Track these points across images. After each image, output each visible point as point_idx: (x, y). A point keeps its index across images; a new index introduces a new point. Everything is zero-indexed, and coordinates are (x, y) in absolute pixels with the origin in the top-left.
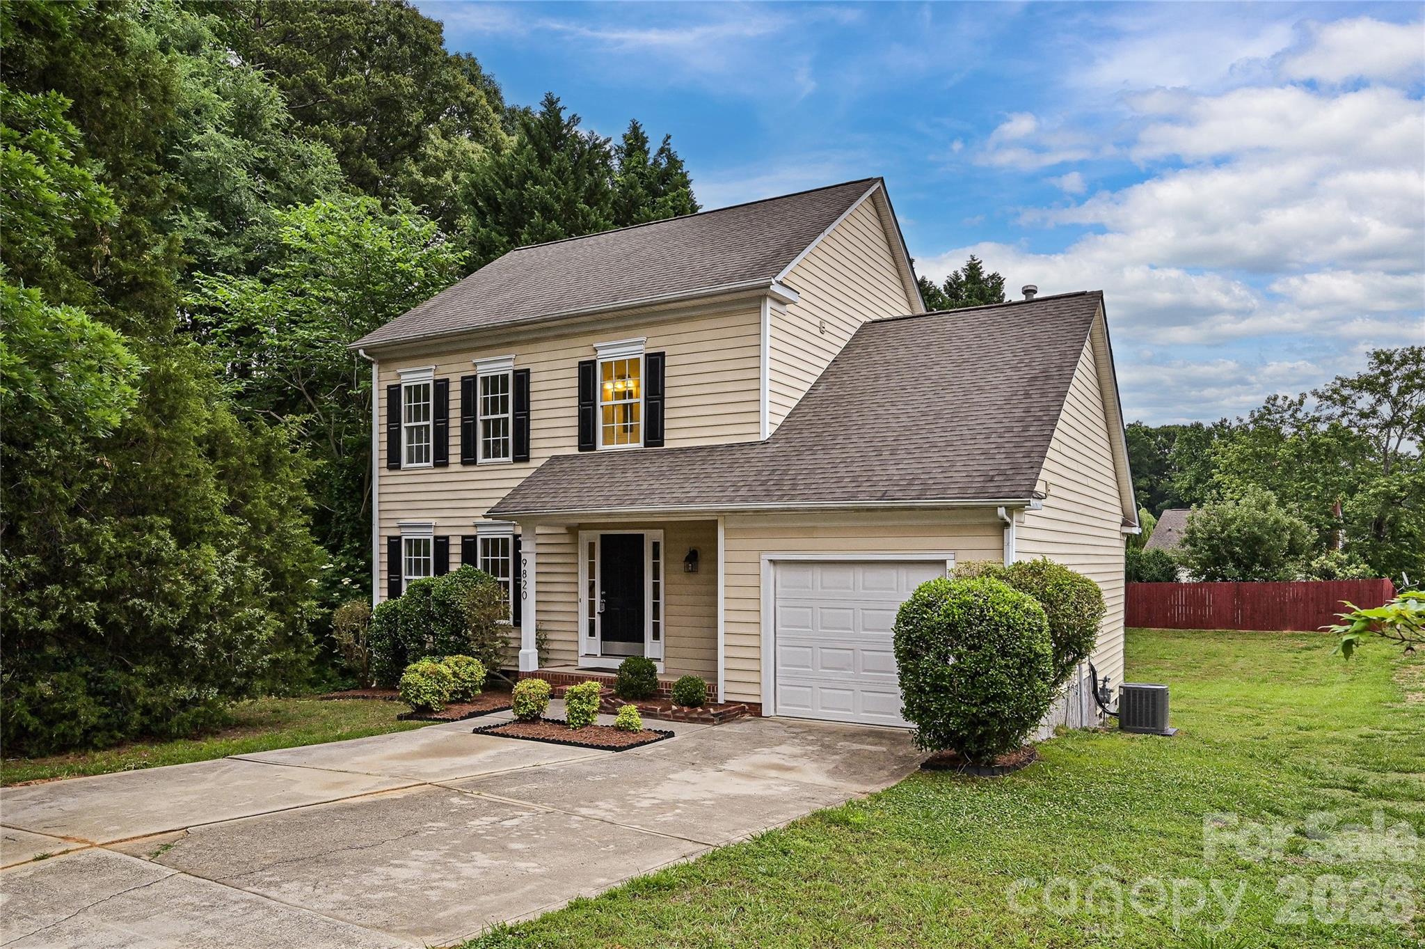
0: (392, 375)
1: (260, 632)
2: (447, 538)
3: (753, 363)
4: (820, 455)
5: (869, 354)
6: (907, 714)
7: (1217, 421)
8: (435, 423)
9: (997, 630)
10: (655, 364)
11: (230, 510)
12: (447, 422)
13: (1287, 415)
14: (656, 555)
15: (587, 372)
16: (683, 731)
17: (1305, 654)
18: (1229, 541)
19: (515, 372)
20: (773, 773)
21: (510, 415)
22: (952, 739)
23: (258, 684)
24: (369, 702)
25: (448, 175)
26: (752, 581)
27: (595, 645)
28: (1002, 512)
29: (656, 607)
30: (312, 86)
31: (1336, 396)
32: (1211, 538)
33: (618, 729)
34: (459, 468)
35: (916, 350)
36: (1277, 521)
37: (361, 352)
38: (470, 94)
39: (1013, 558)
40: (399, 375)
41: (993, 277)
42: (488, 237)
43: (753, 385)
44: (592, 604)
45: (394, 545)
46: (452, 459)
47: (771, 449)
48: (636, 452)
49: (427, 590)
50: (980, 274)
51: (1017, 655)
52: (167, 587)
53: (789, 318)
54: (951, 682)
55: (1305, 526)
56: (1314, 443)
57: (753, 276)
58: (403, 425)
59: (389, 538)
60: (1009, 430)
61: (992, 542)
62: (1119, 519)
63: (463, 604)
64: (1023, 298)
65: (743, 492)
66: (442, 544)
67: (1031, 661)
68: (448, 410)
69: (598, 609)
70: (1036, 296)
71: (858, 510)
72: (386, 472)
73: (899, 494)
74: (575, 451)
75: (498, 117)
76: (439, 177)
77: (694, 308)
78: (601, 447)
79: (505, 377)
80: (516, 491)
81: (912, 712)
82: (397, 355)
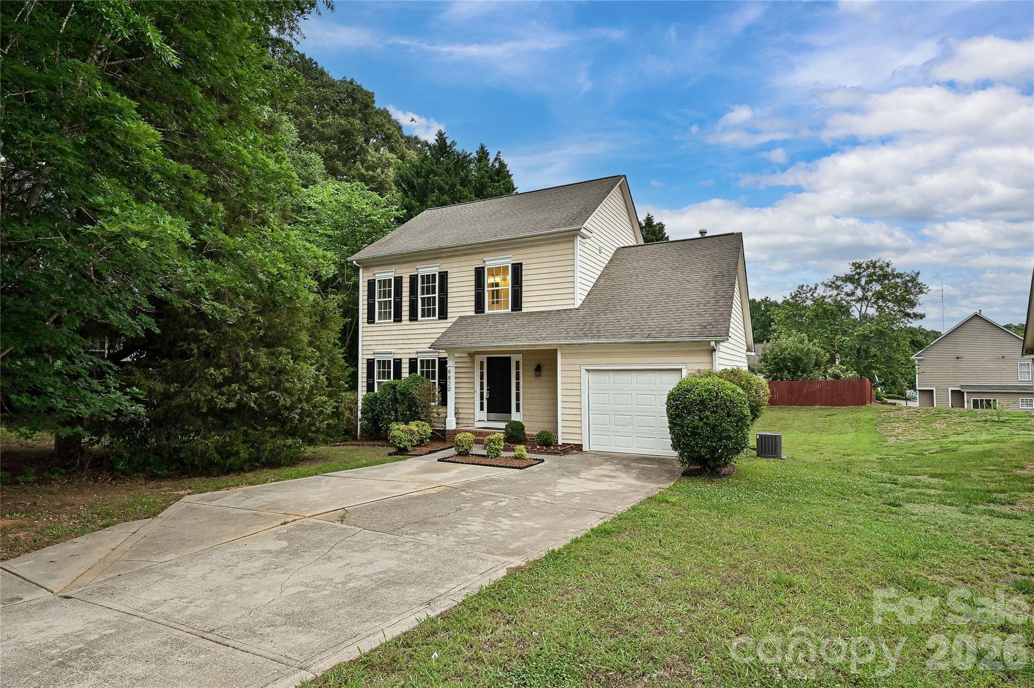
0: (370, 274)
1: (326, 409)
2: (401, 359)
3: (571, 268)
4: (609, 315)
5: (624, 264)
6: (675, 447)
7: (763, 298)
8: (394, 299)
9: (725, 403)
10: (517, 269)
11: (311, 344)
12: (401, 299)
13: (809, 295)
14: (518, 368)
15: (479, 273)
16: (549, 460)
17: (828, 418)
18: (784, 359)
19: (439, 273)
20: (607, 479)
21: (437, 295)
22: (700, 460)
23: (321, 437)
24: (361, 447)
25: (379, 170)
26: (576, 380)
27: (484, 415)
28: (713, 344)
29: (518, 395)
30: (309, 125)
31: (831, 285)
32: (775, 358)
33: (516, 458)
34: (408, 322)
35: (649, 262)
36: (809, 349)
37: (354, 262)
38: (389, 129)
39: (718, 368)
40: (374, 274)
41: (659, 224)
42: (410, 203)
43: (571, 279)
44: (482, 394)
45: (370, 364)
46: (403, 318)
47: (582, 312)
48: (507, 314)
49: (394, 387)
50: (652, 222)
51: (736, 416)
52: (288, 385)
53: (587, 245)
54: (702, 430)
55: (823, 352)
56: (824, 309)
57: (570, 224)
58: (376, 300)
59: (368, 360)
60: (709, 302)
61: (705, 358)
62: (745, 348)
63: (415, 393)
64: (700, 236)
65: (571, 334)
66: (398, 363)
67: (741, 419)
68: (402, 292)
69: (485, 396)
70: (706, 235)
71: (635, 343)
72: (366, 325)
73: (657, 335)
74: (473, 314)
75: (403, 141)
76: (374, 171)
77: (538, 240)
78: (487, 311)
79: (434, 275)
80: (444, 334)
81: (679, 446)
82: (371, 264)
